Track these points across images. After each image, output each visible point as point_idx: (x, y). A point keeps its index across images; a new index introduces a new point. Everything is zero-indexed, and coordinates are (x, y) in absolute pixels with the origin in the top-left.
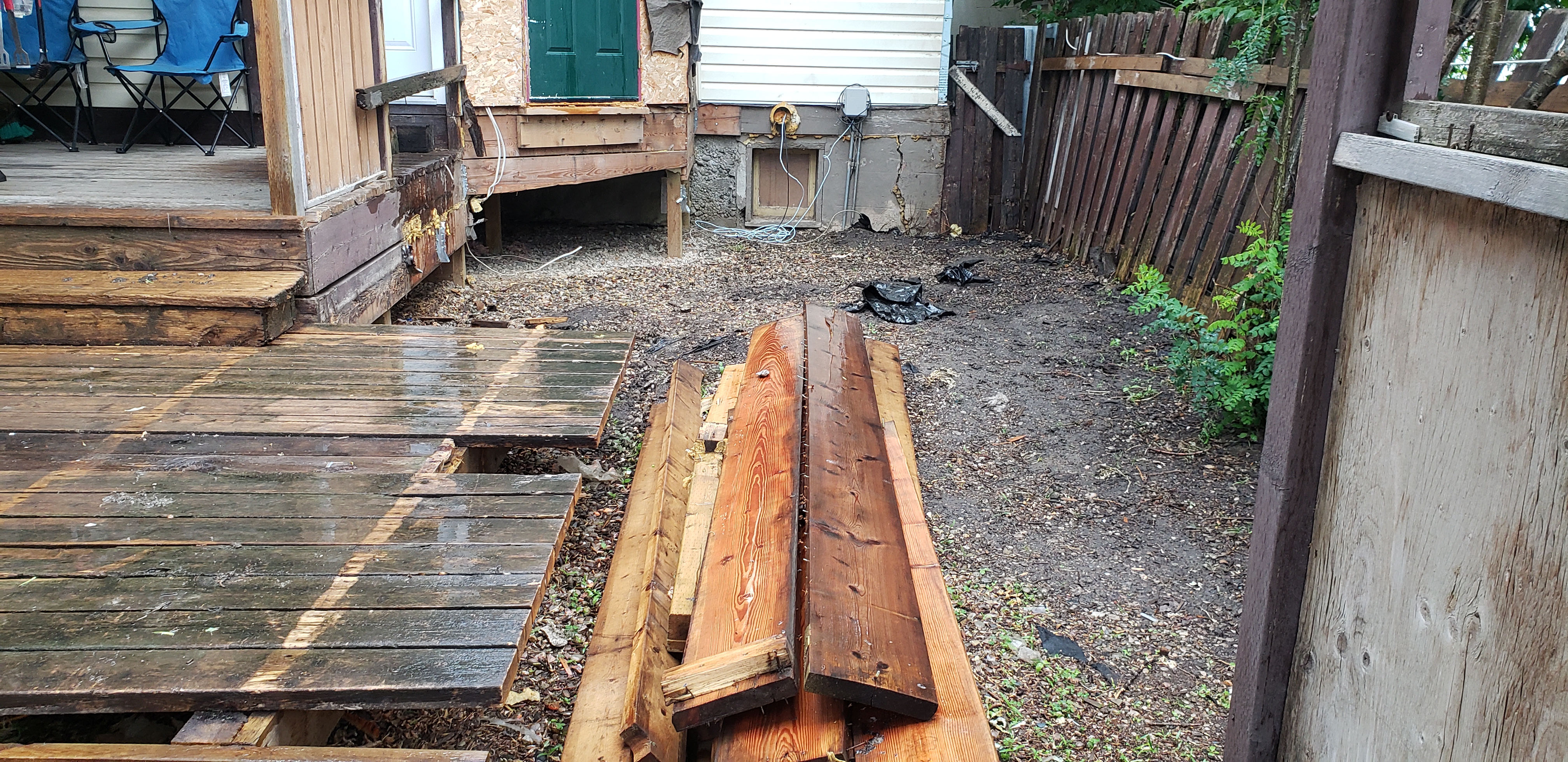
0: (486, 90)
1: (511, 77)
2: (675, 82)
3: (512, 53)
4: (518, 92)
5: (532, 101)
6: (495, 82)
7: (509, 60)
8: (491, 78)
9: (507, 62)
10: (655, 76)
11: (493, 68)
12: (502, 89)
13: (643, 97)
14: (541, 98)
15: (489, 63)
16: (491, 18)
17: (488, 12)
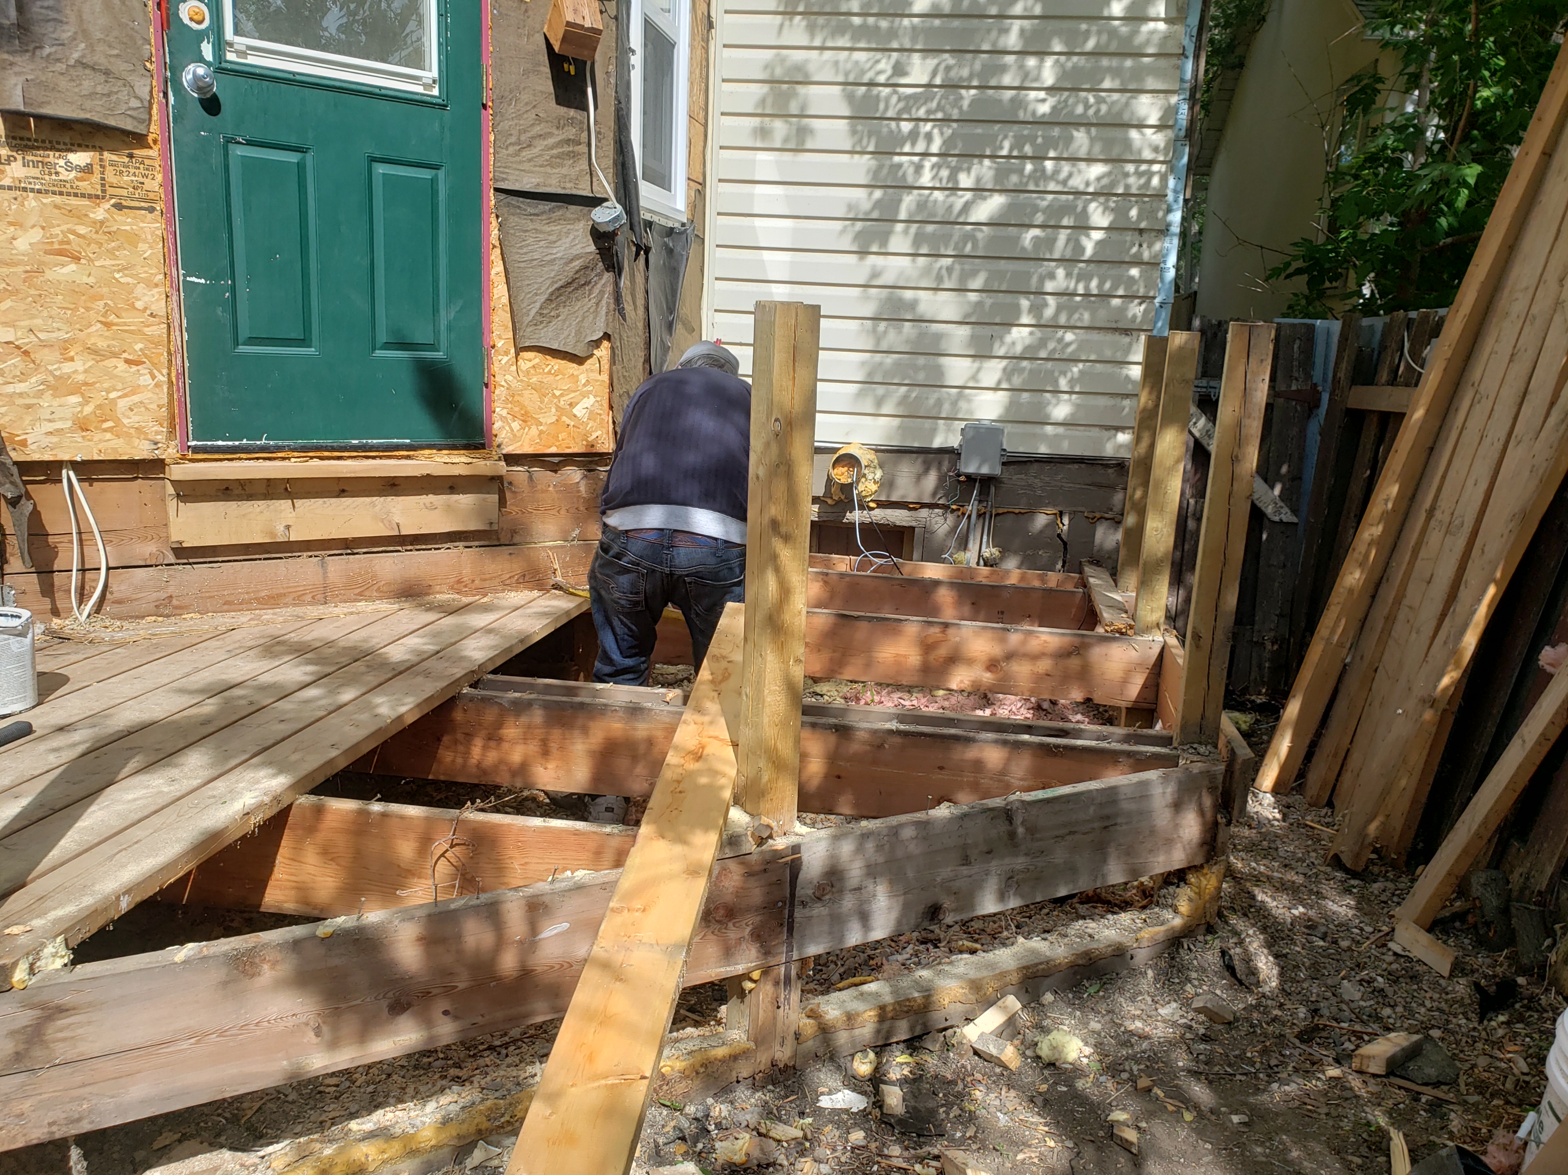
0: (59, 425)
1: (136, 398)
2: (575, 411)
3: (138, 346)
4: (159, 432)
5: (196, 450)
6: (88, 409)
7: (127, 361)
8: (74, 399)
9: (122, 366)
10: (530, 399)
11: (81, 378)
12: (109, 424)
13: (498, 440)
14: (220, 443)
15: (67, 368)
16: (73, 267)
17: (60, 253)
